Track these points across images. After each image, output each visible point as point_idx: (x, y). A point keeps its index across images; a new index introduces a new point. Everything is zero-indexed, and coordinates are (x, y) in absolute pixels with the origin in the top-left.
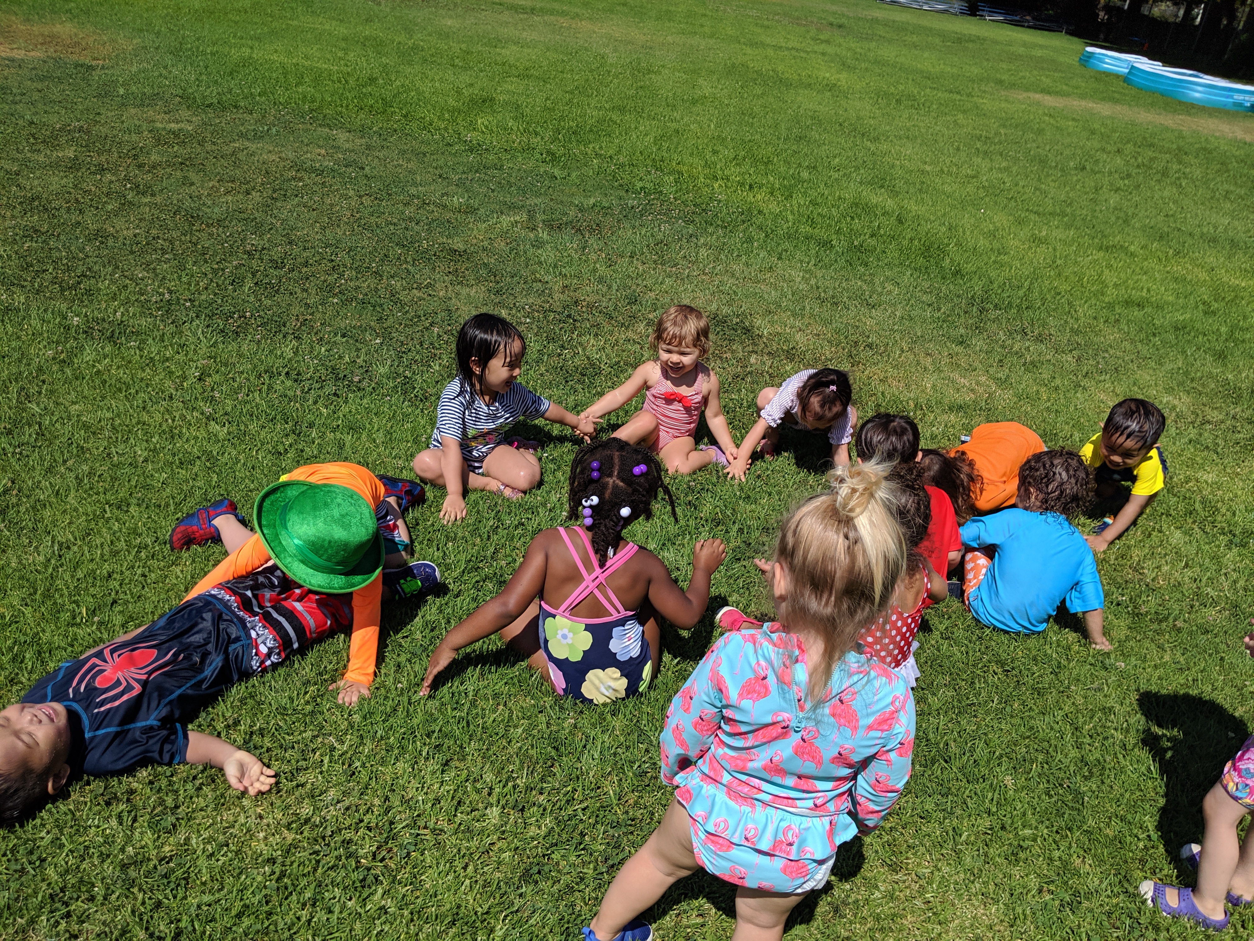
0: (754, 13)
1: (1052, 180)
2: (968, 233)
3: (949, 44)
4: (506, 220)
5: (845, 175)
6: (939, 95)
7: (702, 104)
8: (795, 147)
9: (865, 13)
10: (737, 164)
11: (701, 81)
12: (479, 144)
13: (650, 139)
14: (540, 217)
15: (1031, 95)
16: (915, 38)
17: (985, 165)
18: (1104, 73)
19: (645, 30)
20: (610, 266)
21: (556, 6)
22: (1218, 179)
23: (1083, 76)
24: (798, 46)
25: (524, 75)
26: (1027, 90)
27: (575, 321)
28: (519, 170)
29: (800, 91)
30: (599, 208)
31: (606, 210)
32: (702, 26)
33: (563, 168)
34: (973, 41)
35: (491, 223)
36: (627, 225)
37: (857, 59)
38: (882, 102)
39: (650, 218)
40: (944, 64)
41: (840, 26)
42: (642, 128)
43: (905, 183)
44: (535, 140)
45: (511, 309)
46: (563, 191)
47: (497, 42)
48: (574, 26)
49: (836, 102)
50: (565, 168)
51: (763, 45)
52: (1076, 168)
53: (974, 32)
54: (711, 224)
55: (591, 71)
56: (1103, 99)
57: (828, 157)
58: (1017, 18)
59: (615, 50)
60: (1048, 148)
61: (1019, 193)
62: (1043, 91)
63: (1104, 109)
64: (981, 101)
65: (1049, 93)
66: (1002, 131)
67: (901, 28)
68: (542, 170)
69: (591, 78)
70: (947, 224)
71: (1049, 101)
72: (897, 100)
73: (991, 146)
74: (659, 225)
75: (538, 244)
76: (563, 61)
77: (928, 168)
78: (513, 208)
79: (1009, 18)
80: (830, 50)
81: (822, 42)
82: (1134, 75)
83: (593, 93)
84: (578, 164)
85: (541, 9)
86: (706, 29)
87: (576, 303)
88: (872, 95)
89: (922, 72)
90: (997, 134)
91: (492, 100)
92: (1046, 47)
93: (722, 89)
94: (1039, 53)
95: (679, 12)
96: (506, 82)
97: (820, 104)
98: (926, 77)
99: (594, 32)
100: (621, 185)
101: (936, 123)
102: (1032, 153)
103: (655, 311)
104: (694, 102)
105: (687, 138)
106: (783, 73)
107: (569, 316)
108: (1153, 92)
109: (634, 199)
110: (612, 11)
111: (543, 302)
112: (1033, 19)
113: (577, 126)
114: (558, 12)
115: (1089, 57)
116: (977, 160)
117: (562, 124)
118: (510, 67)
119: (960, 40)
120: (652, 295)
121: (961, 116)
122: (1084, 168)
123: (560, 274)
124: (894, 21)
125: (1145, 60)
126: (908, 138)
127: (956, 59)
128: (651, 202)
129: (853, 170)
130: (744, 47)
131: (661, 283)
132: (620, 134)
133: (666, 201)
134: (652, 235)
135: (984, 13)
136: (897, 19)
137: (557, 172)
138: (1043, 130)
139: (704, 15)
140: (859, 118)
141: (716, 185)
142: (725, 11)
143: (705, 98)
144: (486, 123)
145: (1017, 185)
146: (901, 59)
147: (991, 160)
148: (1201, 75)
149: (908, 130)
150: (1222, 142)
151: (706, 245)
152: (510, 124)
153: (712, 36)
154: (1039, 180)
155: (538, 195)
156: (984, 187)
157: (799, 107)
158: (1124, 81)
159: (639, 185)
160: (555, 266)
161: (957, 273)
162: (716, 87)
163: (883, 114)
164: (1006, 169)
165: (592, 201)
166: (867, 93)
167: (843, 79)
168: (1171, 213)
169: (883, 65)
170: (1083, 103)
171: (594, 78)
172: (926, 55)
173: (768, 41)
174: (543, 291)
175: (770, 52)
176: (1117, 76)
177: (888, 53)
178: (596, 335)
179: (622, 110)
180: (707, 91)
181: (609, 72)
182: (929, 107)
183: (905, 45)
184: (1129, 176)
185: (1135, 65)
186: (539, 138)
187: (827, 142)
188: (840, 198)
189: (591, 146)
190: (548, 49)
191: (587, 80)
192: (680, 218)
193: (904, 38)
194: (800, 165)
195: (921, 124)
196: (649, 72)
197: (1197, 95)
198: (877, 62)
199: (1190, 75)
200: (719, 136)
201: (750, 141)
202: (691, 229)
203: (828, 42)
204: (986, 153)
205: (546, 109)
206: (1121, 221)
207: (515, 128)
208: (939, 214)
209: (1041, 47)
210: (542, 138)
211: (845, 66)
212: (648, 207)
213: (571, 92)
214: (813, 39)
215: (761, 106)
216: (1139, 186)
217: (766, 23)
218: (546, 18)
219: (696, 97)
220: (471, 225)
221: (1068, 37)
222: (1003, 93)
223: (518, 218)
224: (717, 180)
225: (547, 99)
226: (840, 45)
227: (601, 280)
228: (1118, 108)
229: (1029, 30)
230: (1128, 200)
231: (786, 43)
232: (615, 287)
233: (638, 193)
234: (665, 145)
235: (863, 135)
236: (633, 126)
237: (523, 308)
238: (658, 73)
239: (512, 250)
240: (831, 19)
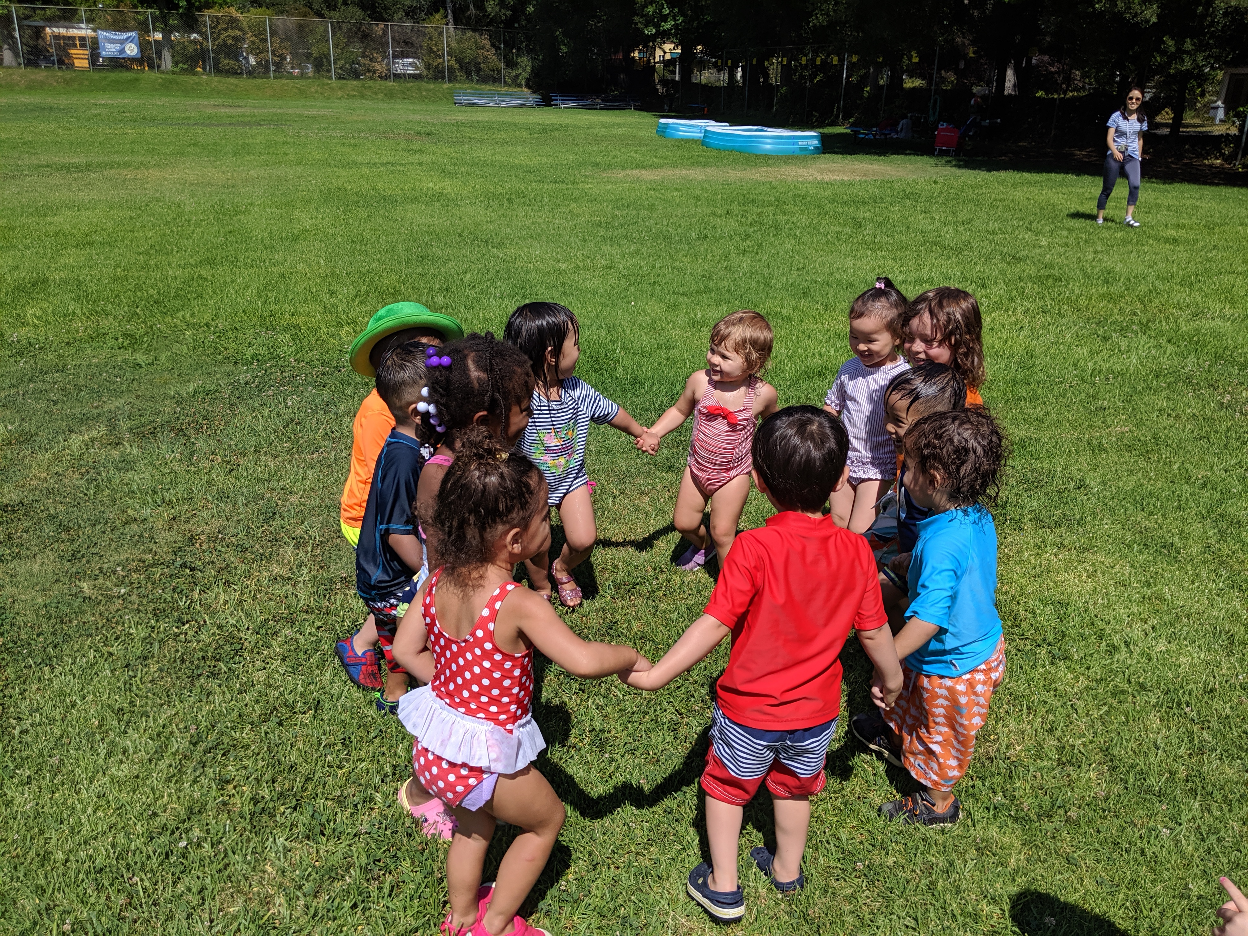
0: (337, 133)
1: (683, 256)
2: (628, 332)
3: (536, 135)
4: (76, 441)
5: (482, 292)
6: (546, 187)
7: (305, 239)
8: (419, 270)
9: (448, 117)
10: (361, 302)
11: (297, 213)
12: (29, 343)
13: (251, 292)
14: (124, 425)
15: (629, 172)
16: (504, 135)
17: (616, 251)
18: (682, 140)
19: (224, 167)
20: (231, 470)
21: (116, 158)
22: (824, 222)
23: (666, 146)
24: (391, 159)
25: (85, 243)
26: (624, 168)
27: (192, 569)
28: (89, 365)
29: (407, 207)
30: (203, 395)
31: (211, 395)
32: (286, 154)
33: (148, 351)
34: (557, 130)
35: (56, 450)
36: (242, 408)
37: (455, 164)
38: (495, 204)
39: (271, 393)
40: (539, 156)
41: (428, 134)
42: (240, 280)
43: (546, 288)
44: (105, 323)
45: (96, 578)
46: (151, 382)
47: (48, 210)
48: (139, 176)
49: (447, 211)
50: (150, 351)
51: (355, 163)
52: (699, 238)
53: (555, 121)
54: (349, 384)
55: (167, 223)
56: (693, 164)
57: (458, 274)
58: (589, 102)
59: (193, 196)
60: (665, 223)
61: (658, 275)
62: (637, 167)
63: (697, 174)
64: (587, 186)
65: (644, 168)
66: (618, 213)
67: (488, 127)
68: (120, 359)
69: (168, 232)
70: (604, 326)
71: (647, 175)
72: (508, 199)
73: (614, 231)
74: (285, 400)
75: (127, 465)
76: (131, 218)
77: (563, 266)
78: (85, 420)
79: (581, 103)
80: (426, 159)
81: (416, 152)
82: (710, 138)
83: (172, 250)
84: (167, 342)
85: (99, 165)
86: (292, 157)
87: (191, 539)
88: (482, 198)
89: (521, 167)
90: (614, 217)
91: (45, 280)
92: (624, 125)
93: (323, 219)
94: (620, 131)
95: (257, 144)
96: (61, 255)
97: (432, 216)
98: (527, 172)
99: (165, 179)
100: (227, 358)
101: (553, 216)
102: (653, 231)
103: (302, 522)
104: (295, 239)
105: (297, 282)
106: (384, 190)
107: (184, 565)
108: (731, 150)
109: (246, 372)
110: (182, 154)
111: (144, 552)
112: (603, 101)
113: (158, 293)
114: (119, 164)
115: (666, 128)
116: (607, 249)
117: (139, 294)
118: (65, 235)
119: (545, 130)
120: (294, 499)
121: (573, 205)
122: (706, 237)
123: (163, 501)
124: (478, 122)
125: (712, 123)
126: (532, 237)
127: (548, 149)
128: (269, 371)
129: (488, 283)
130: (336, 169)
131: (303, 479)
132: (214, 292)
133: (288, 366)
134: (279, 415)
135: (558, 102)
136: (480, 119)
137: (140, 358)
138: (653, 205)
139: (286, 143)
140: (477, 225)
141: (343, 333)
142: (307, 135)
143: (307, 231)
144: (39, 313)
145: (653, 267)
146: (497, 157)
147: (619, 245)
148: (766, 129)
149: (529, 228)
150: (809, 186)
151: (349, 412)
152: (71, 308)
153: (299, 163)
154: (671, 257)
155: (118, 394)
156: (624, 276)
157: (412, 223)
158: (702, 145)
159: (249, 352)
160: (155, 492)
161: (636, 382)
162: (316, 217)
163: (499, 216)
164: (637, 252)
165: (192, 387)
166: (476, 198)
167: (447, 186)
168: (801, 266)
169: (483, 166)
170: (677, 172)
171: (172, 231)
172: (519, 149)
173: (360, 159)
174: (141, 536)
175: (366, 171)
176: (695, 141)
177: (483, 153)
178: (227, 583)
179: (211, 262)
180: (307, 223)
181: (189, 221)
182: (541, 201)
183: (496, 143)
184: (748, 236)
185: (707, 128)
186: (111, 319)
187: (451, 257)
188: (486, 320)
189: (180, 315)
190: (111, 208)
191: (164, 235)
192: (309, 384)
193: (494, 136)
194: (431, 289)
195: (540, 220)
196: (236, 213)
197: (768, 147)
198: (474, 164)
199: (756, 130)
200: (332, 273)
201: (368, 272)
202: (326, 395)
203: (420, 151)
204: (611, 239)
205: (115, 279)
206: (762, 286)
207: (79, 312)
208: (592, 315)
209: (619, 125)
210: (115, 318)
211: (445, 173)
212: (266, 379)
213: (147, 253)
214: (405, 150)
215: (371, 230)
216: (761, 244)
217: (353, 141)
218: (105, 173)
219: (296, 232)
220: (27, 461)
221: (638, 112)
222: (604, 175)
223: (94, 433)
224: (342, 326)
225: (116, 267)
226: (434, 153)
227: (223, 496)
228: (709, 170)
229: (601, 111)
230: (759, 261)
231: (379, 158)
232: (241, 501)
233: (247, 363)
234: (272, 296)
235: (487, 242)
236: (228, 280)
237: (114, 572)
238: (247, 212)
239: (89, 482)
240: (418, 128)
